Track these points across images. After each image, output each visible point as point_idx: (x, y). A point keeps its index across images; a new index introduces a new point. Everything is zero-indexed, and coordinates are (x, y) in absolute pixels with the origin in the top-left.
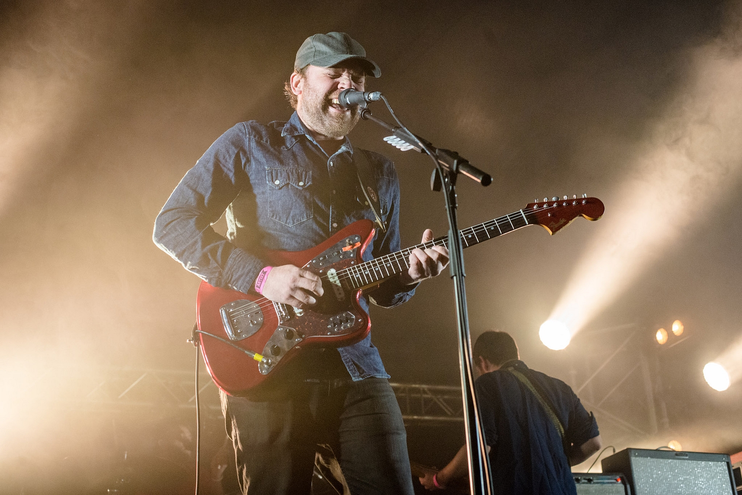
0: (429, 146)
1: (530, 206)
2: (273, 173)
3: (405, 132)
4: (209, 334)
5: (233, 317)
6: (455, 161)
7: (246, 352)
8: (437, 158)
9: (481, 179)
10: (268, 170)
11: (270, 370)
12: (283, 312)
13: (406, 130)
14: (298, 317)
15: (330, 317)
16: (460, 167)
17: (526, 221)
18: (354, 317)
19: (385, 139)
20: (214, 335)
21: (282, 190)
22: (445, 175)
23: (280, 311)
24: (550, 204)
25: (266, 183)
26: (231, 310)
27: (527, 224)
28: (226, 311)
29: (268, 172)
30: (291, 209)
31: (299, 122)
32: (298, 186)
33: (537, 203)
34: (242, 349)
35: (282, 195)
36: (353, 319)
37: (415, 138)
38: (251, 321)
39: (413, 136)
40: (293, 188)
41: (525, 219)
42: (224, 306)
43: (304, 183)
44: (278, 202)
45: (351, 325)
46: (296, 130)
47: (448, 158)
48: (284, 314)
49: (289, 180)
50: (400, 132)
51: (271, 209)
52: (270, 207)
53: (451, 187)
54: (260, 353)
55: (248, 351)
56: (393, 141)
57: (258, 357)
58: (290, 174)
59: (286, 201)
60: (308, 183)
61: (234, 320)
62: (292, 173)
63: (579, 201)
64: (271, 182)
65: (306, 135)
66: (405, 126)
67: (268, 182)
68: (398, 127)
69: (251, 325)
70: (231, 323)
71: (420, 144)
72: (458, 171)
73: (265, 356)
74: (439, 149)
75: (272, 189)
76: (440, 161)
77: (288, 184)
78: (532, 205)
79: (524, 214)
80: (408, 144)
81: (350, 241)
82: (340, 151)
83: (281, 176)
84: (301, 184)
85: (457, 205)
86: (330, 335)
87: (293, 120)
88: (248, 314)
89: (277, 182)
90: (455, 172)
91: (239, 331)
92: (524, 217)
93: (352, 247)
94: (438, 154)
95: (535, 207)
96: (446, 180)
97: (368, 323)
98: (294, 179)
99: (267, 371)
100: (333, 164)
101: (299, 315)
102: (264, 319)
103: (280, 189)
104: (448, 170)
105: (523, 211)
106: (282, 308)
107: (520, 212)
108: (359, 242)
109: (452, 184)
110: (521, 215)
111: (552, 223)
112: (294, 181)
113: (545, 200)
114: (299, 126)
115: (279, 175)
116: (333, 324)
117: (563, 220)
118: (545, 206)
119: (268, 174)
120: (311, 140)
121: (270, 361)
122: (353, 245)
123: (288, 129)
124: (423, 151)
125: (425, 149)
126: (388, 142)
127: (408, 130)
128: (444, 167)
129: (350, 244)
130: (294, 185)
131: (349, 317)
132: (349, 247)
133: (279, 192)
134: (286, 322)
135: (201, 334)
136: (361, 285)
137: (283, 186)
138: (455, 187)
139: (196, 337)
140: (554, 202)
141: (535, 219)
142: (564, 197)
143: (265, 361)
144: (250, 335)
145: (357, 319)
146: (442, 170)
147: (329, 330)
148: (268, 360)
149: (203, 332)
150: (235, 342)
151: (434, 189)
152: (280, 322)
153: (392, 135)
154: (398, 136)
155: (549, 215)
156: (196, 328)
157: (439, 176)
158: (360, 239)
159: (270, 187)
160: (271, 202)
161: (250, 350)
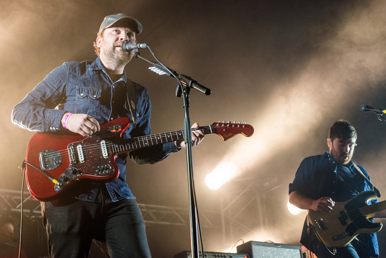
0: (175, 73)
1: (215, 124)
2: (80, 89)
3: (161, 65)
4: (31, 165)
5: (46, 158)
6: (191, 81)
7: (49, 178)
8: (180, 79)
9: (205, 91)
10: (78, 88)
11: (60, 189)
12: (73, 159)
13: (162, 64)
14: (81, 163)
15: (98, 166)
16: (193, 85)
17: (211, 131)
18: (111, 168)
19: (149, 68)
20: (34, 166)
21: (84, 99)
22: (184, 88)
23: (71, 159)
24: (226, 124)
25: (76, 95)
26: (45, 154)
27: (212, 133)
28: (42, 154)
29: (77, 89)
30: (88, 109)
31: (100, 63)
32: (93, 97)
33: (219, 123)
34: (47, 176)
35: (84, 101)
36: (110, 169)
37: (167, 69)
38: (55, 161)
39: (165, 67)
40: (91, 98)
41: (211, 130)
42: (42, 151)
43: (97, 96)
44: (81, 105)
45: (108, 172)
46: (97, 66)
47: (186, 80)
48: (73, 161)
49: (89, 94)
50: (158, 65)
51: (77, 109)
52: (77, 108)
53: (187, 95)
54: (57, 179)
55: (50, 177)
56: (154, 69)
57: (55, 181)
58: (89, 91)
59: (86, 105)
60: (98, 96)
61: (46, 159)
62: (90, 91)
63: (241, 125)
64: (79, 94)
65: (102, 70)
66: (161, 62)
67: (77, 94)
68: (156, 63)
69: (55, 164)
70: (44, 161)
71: (170, 72)
72: (191, 87)
73: (59, 181)
74: (181, 75)
75: (79, 98)
76: (181, 81)
77: (88, 96)
78: (216, 123)
79: (211, 127)
80: (162, 71)
81: (116, 127)
82: (119, 80)
83: (84, 92)
84: (95, 96)
85: (189, 105)
86: (96, 175)
87: (97, 61)
88: (54, 158)
89: (82, 95)
90: (190, 87)
91: (47, 166)
92: (211, 129)
93: (116, 131)
94: (180, 78)
95: (217, 125)
96: (184, 91)
97: (118, 171)
98: (91, 93)
99: (59, 189)
100: (115, 87)
101: (81, 162)
102: (62, 161)
103: (83, 98)
104: (186, 86)
105: (211, 126)
106: (73, 157)
107: (209, 126)
108: (120, 129)
109: (187, 94)
110: (209, 127)
111: (225, 134)
112: (91, 95)
113: (224, 122)
114: (99, 65)
115: (83, 91)
116: (98, 170)
117: (231, 134)
118: (223, 125)
119: (77, 90)
120: (105, 73)
121: (61, 184)
122: (117, 130)
123: (93, 67)
124: (171, 75)
125: (173, 75)
126: (151, 70)
127: (163, 64)
128: (183, 84)
129: (115, 129)
130: (91, 97)
131: (108, 167)
132: (115, 130)
133: (82, 100)
134: (74, 165)
135: (26, 164)
136: (117, 152)
137: (85, 97)
138: (189, 95)
139: (24, 166)
140: (228, 124)
141: (216, 131)
142: (234, 122)
143: (58, 184)
144: (53, 169)
145: (112, 169)
146: (182, 85)
147: (96, 173)
148: (60, 184)
149: (27, 163)
150: (44, 171)
151: (177, 96)
152: (70, 165)
153: (153, 67)
154: (157, 67)
155: (224, 130)
156: (25, 161)
157: (181, 89)
158: (121, 127)
159: (78, 97)
160: (77, 105)
161: (51, 177)
